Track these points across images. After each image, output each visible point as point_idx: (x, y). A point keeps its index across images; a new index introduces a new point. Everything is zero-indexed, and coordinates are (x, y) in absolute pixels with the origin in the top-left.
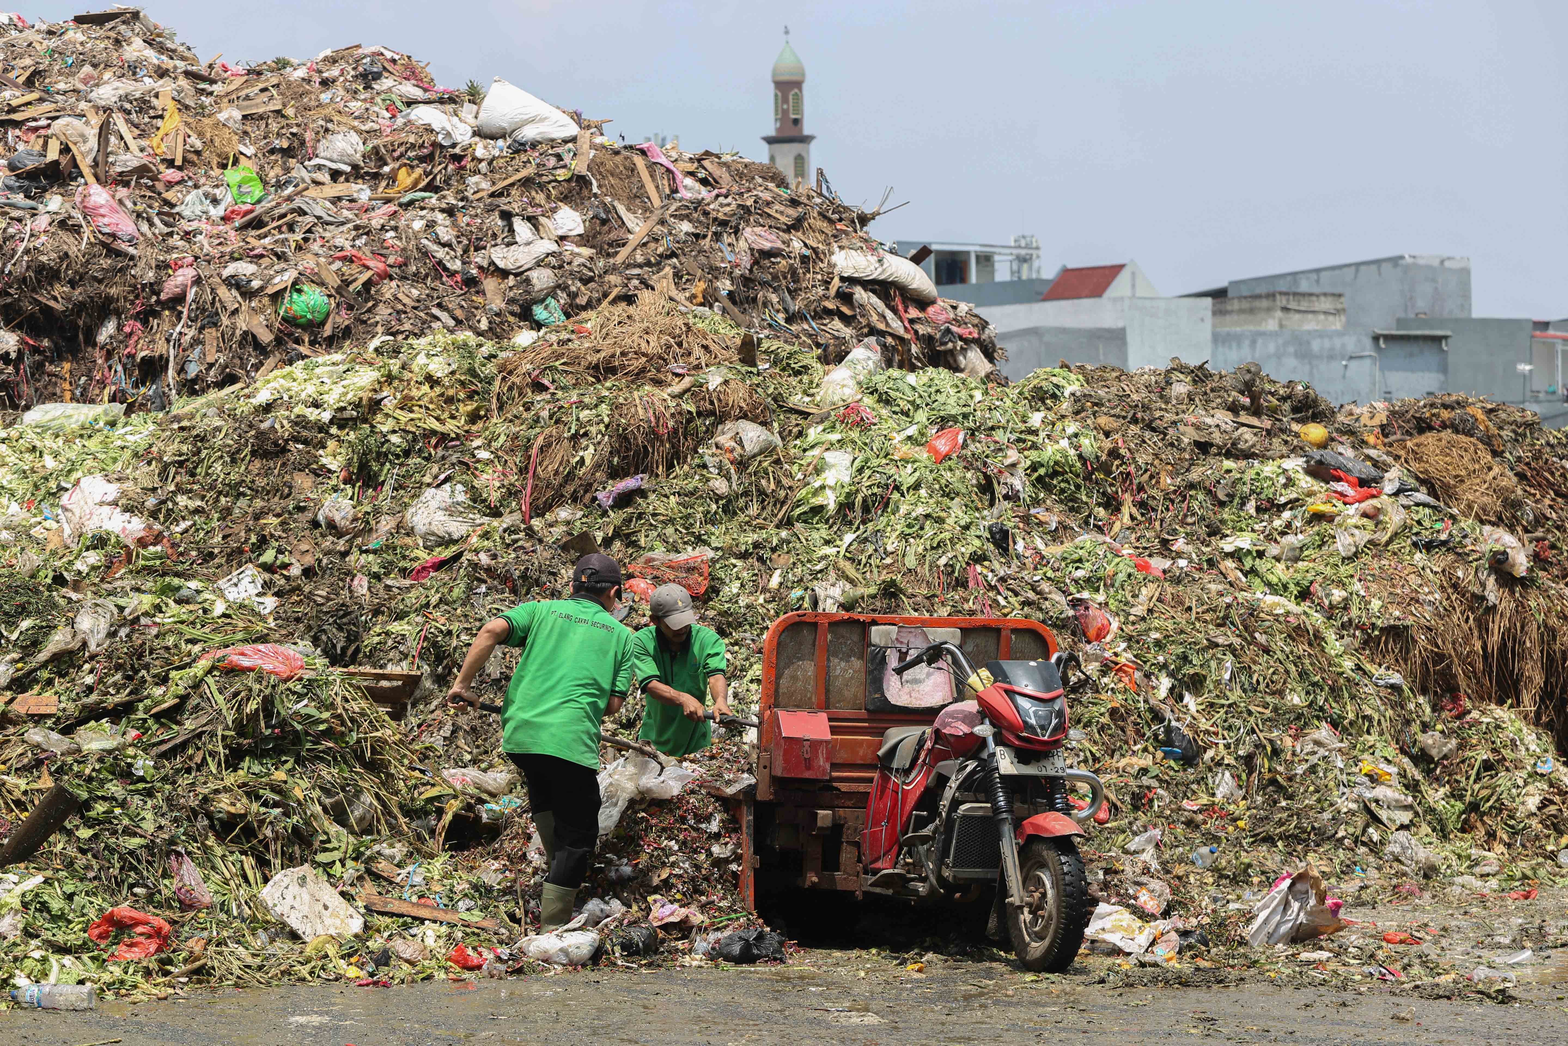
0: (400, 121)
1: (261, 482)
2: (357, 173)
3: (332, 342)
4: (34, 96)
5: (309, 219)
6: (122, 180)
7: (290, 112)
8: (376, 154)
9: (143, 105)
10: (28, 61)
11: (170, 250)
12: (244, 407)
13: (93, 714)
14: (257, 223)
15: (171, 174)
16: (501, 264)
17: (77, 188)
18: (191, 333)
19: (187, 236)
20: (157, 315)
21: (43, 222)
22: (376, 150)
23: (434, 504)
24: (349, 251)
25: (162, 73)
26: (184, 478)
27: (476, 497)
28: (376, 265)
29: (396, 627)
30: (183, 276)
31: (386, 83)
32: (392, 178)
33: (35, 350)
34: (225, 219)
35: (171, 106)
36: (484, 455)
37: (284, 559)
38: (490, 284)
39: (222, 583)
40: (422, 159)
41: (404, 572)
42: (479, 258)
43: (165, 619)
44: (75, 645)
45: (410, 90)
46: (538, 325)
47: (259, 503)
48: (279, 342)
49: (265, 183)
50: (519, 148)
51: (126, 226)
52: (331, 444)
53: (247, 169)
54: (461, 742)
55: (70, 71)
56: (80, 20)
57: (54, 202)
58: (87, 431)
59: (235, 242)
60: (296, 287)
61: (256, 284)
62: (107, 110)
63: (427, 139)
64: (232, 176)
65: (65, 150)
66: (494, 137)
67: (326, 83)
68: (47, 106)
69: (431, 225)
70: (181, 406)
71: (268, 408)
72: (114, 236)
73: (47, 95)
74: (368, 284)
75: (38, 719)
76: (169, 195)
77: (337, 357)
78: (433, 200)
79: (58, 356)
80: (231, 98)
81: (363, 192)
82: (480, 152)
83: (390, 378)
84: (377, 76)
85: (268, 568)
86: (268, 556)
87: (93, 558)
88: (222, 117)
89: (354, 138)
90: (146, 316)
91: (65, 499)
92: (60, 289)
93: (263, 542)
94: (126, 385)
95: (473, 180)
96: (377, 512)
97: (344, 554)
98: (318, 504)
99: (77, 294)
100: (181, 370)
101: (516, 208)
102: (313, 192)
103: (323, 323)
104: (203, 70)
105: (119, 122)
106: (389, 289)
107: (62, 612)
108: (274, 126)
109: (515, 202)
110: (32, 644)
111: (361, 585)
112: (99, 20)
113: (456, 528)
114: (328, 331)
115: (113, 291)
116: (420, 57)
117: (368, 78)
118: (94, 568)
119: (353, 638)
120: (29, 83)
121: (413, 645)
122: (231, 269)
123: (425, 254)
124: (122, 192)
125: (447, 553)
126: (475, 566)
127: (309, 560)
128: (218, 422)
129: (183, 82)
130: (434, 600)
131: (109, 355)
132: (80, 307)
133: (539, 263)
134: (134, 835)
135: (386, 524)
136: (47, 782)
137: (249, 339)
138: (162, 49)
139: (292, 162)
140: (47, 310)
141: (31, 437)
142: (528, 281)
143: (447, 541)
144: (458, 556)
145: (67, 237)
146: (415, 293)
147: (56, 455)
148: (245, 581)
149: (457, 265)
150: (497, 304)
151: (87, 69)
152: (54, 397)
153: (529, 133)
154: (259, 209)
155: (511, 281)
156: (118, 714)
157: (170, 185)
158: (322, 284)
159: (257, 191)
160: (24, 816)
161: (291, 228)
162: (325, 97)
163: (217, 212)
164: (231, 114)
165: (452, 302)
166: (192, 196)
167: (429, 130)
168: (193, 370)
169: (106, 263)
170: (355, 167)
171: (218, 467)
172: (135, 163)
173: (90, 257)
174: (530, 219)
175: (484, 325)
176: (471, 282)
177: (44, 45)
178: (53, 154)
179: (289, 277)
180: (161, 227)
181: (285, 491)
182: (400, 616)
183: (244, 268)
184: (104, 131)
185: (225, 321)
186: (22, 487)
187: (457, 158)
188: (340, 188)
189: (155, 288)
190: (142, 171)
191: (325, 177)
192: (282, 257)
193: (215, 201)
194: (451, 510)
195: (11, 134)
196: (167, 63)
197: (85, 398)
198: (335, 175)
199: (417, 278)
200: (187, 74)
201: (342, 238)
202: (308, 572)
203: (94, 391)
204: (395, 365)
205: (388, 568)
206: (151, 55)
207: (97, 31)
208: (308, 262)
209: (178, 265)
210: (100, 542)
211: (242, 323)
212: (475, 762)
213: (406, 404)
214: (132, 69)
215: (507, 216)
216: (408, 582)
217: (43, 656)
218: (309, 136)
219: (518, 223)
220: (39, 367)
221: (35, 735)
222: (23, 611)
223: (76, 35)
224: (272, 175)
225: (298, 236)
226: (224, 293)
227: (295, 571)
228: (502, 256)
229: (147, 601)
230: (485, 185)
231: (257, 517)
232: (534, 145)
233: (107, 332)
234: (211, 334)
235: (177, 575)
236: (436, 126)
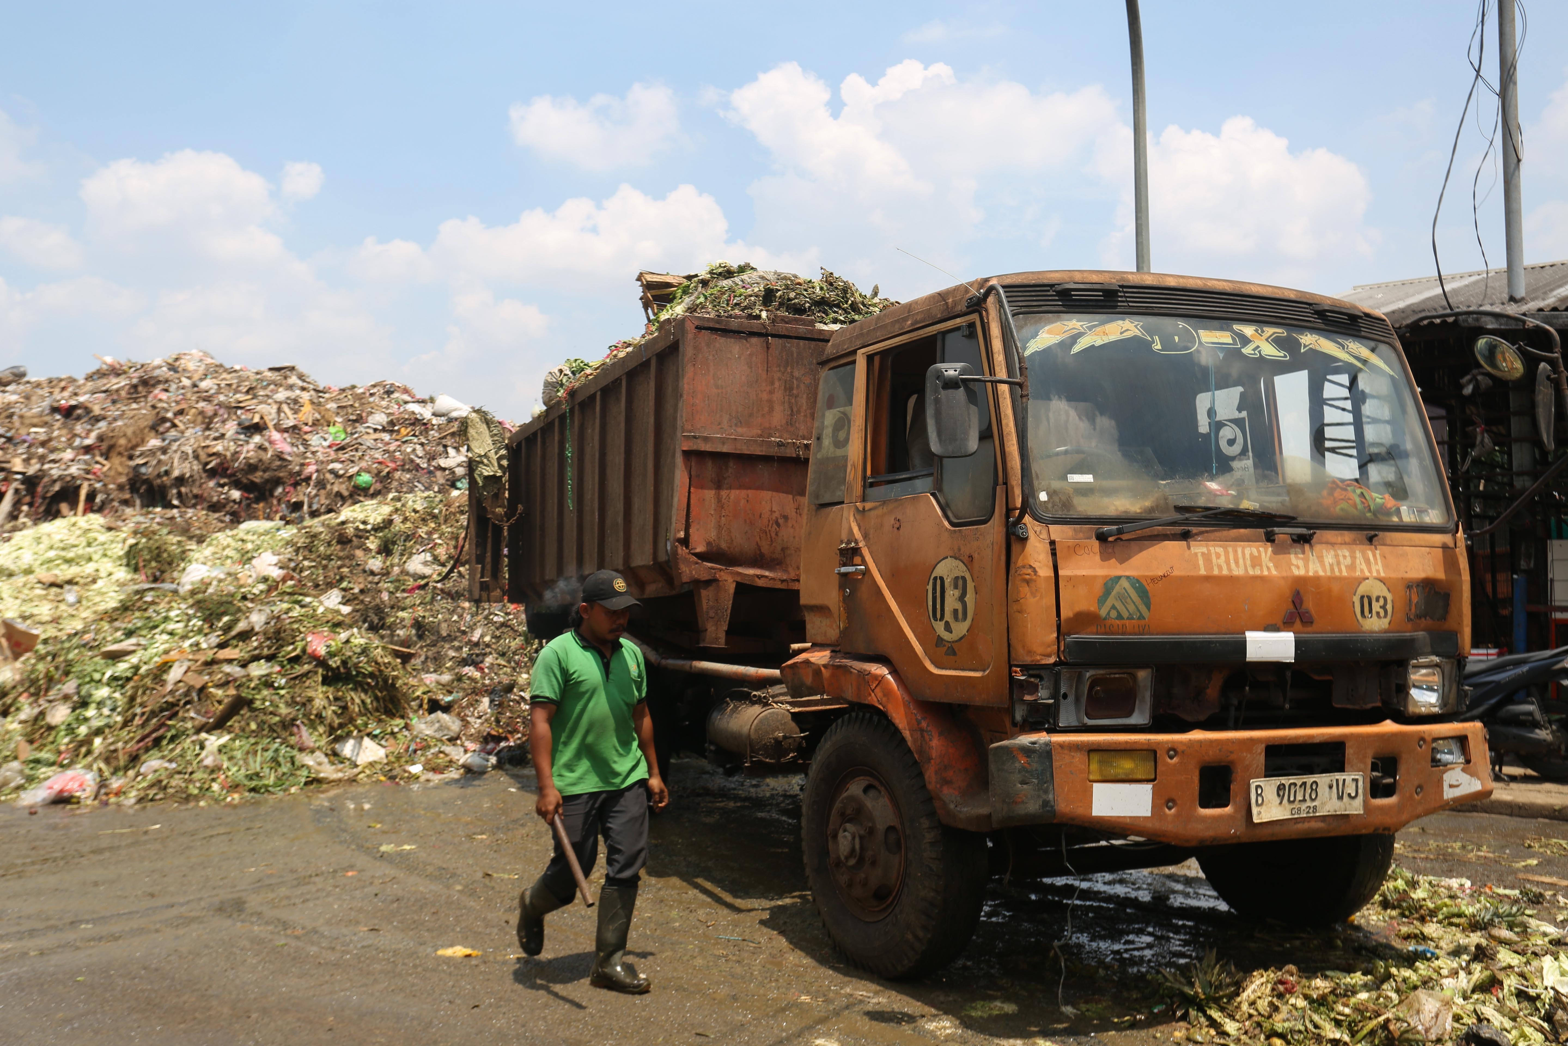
0: (402, 409)
1: (341, 554)
2: (384, 430)
3: (373, 496)
4: (249, 397)
5: (364, 447)
6: (286, 430)
7: (357, 405)
8: (392, 423)
9: (296, 401)
10: (247, 383)
11: (306, 458)
12: (334, 523)
13: (256, 658)
14: (342, 448)
15: (307, 429)
16: (443, 465)
17: (266, 433)
18: (314, 492)
19: (313, 453)
20: (300, 484)
21: (251, 446)
22: (392, 421)
23: (417, 562)
24: (381, 459)
25: (303, 389)
26: (306, 553)
27: (436, 559)
28: (392, 465)
29: (401, 614)
30: (312, 468)
31: (395, 395)
32: (398, 431)
33: (247, 498)
34: (330, 447)
35: (307, 402)
36: (439, 541)
37: (351, 585)
38: (439, 474)
39: (322, 598)
40: (411, 424)
41: (404, 591)
42: (434, 463)
43: (294, 614)
44: (248, 628)
45: (406, 397)
46: (459, 489)
47: (339, 563)
48: (351, 496)
49: (346, 433)
50: (450, 420)
51: (287, 448)
52: (372, 538)
53: (339, 427)
54: (429, 664)
55: (265, 388)
56: (271, 369)
57: (257, 439)
58: (266, 533)
59: (333, 455)
60: (358, 474)
61: (341, 472)
62: (281, 403)
63: (412, 417)
64: (332, 429)
65: (262, 418)
66: (440, 416)
67: (372, 395)
68: (255, 401)
69: (414, 450)
70: (308, 522)
71: (343, 523)
72: (282, 452)
73: (255, 397)
74: (388, 473)
75: (230, 661)
76: (306, 437)
77: (374, 502)
78: (416, 440)
79: (257, 500)
80: (331, 399)
81: (386, 437)
82: (434, 422)
83: (397, 510)
84: (392, 392)
85: (344, 590)
86: (344, 584)
87: (262, 587)
88: (328, 406)
89: (383, 416)
90: (296, 485)
91: (254, 562)
92: (260, 473)
93: (342, 579)
94: (286, 512)
95: (432, 432)
96: (392, 566)
97: (377, 583)
98: (366, 563)
99: (267, 475)
100: (310, 506)
101: (449, 443)
102: (365, 437)
103: (369, 488)
104: (321, 388)
105: (285, 407)
106: (397, 475)
107: (244, 613)
108: (350, 411)
109: (449, 441)
110: (228, 628)
111: (385, 596)
112: (278, 369)
113: (427, 571)
114: (372, 491)
115: (281, 475)
116: (410, 386)
117: (389, 393)
118: (262, 592)
119: (382, 619)
120: (247, 392)
121: (408, 623)
122: (331, 466)
123: (412, 461)
124: (286, 435)
125: (423, 582)
126: (435, 588)
127: (362, 586)
128: (321, 529)
129: (312, 393)
130: (418, 602)
131: (279, 501)
132: (267, 481)
133: (459, 465)
134: (275, 715)
135: (396, 570)
136: (232, 692)
137: (339, 494)
138: (304, 381)
139: (357, 425)
140: (252, 482)
141: (242, 535)
142: (454, 472)
143: (423, 577)
144: (427, 584)
145: (261, 453)
146: (408, 476)
147: (253, 542)
148: (333, 597)
149: (425, 466)
150: (442, 481)
151: (272, 387)
152: (256, 518)
153: (454, 414)
154: (343, 443)
155: (447, 472)
156: (270, 658)
157: (306, 433)
158: (369, 472)
159: (343, 436)
160: (221, 707)
161: (357, 450)
162: (371, 399)
163: (326, 444)
164: (332, 406)
165: (423, 479)
166: (315, 437)
167: (413, 413)
168: (315, 507)
169: (278, 463)
170: (384, 427)
171: (322, 548)
172: (291, 424)
173: (272, 460)
174: (455, 448)
175: (436, 489)
176: (430, 472)
177: (253, 377)
178: (257, 419)
179: (356, 469)
180: (302, 448)
181: (351, 557)
182: (403, 609)
183: (337, 466)
184: (279, 410)
185: (329, 487)
186: (237, 556)
187: (425, 424)
188: (377, 436)
189: (299, 473)
190: (295, 427)
191: (371, 431)
192: (352, 462)
193: (325, 440)
194: (425, 563)
195: (239, 412)
196: (305, 385)
197: (269, 518)
198: (375, 430)
199: (409, 471)
200: (315, 390)
201: (378, 455)
202: (362, 591)
203: (272, 515)
204: (399, 505)
205: (397, 589)
206: (300, 383)
207: (277, 374)
208: (363, 464)
209: (308, 464)
210: (265, 579)
211: (336, 488)
212: (435, 671)
213: (405, 520)
214: (291, 387)
215: (445, 446)
216: (406, 595)
217: (233, 633)
218: (364, 415)
219: (450, 450)
220: (249, 506)
221: (227, 668)
222: (224, 613)
223: (269, 374)
224: (349, 430)
225: (360, 454)
226: (329, 476)
227: (356, 591)
228: (443, 462)
229: (285, 606)
230: (436, 435)
231: (339, 568)
232: (456, 419)
233: (280, 490)
234: (322, 492)
235: (301, 594)
236: (417, 411)
